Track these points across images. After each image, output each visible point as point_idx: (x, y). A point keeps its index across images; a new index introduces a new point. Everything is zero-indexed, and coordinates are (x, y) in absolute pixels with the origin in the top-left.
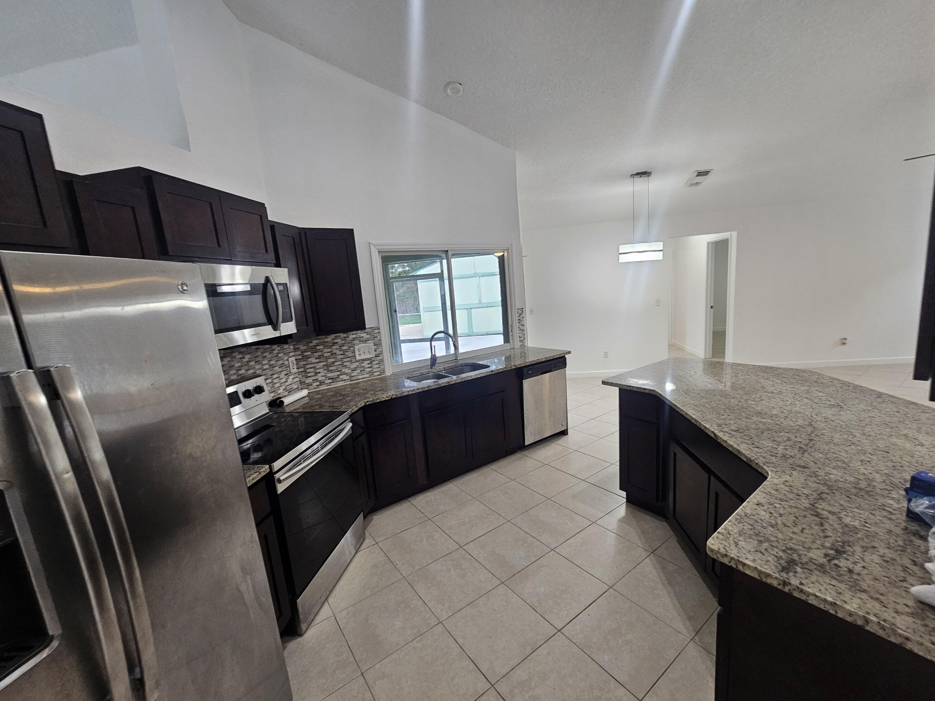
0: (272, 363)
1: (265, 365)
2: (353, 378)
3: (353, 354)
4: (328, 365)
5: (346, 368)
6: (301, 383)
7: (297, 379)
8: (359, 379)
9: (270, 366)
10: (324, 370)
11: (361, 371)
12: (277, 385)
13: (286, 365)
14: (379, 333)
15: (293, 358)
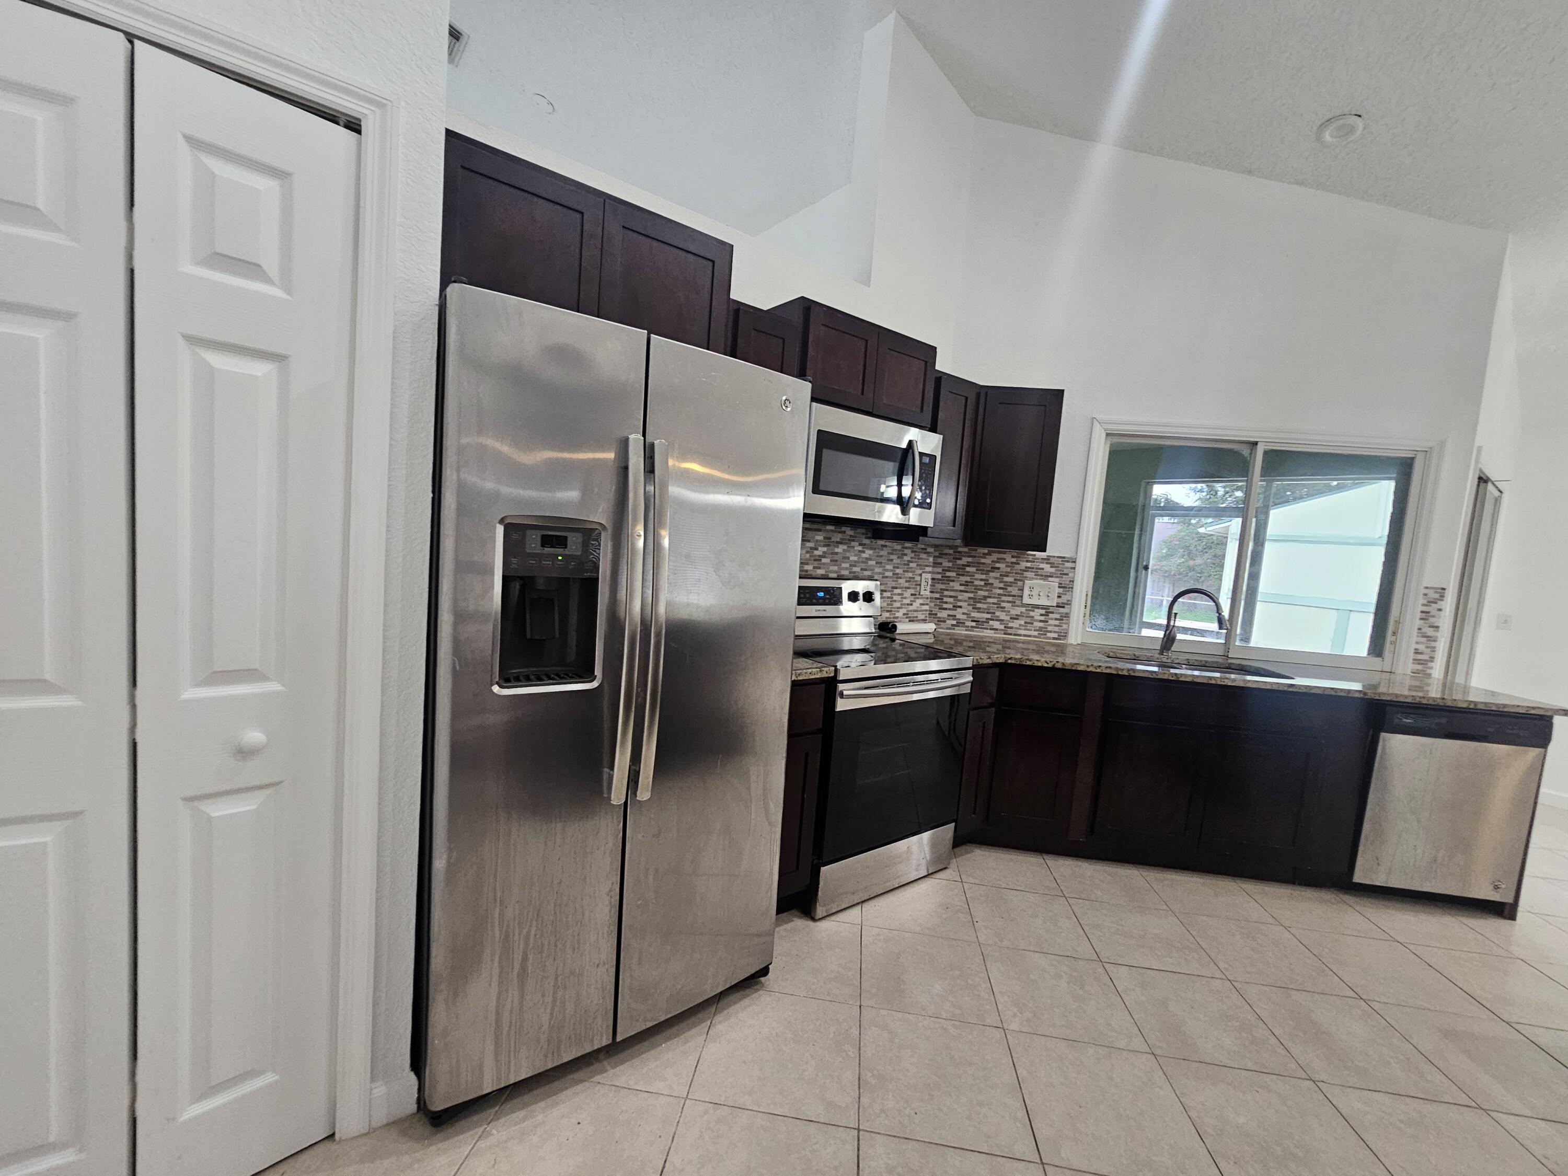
0: (898, 571)
1: (887, 570)
2: (1009, 631)
3: (1019, 593)
4: (975, 599)
5: (1002, 611)
6: (932, 614)
7: (927, 607)
8: (1020, 635)
9: (894, 574)
10: (968, 605)
11: (1026, 623)
12: (897, 605)
13: (917, 581)
14: (1074, 568)
15: (929, 576)
